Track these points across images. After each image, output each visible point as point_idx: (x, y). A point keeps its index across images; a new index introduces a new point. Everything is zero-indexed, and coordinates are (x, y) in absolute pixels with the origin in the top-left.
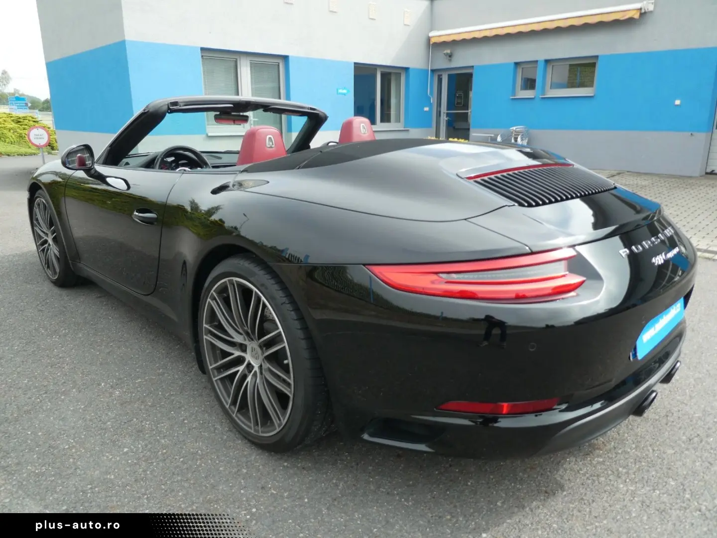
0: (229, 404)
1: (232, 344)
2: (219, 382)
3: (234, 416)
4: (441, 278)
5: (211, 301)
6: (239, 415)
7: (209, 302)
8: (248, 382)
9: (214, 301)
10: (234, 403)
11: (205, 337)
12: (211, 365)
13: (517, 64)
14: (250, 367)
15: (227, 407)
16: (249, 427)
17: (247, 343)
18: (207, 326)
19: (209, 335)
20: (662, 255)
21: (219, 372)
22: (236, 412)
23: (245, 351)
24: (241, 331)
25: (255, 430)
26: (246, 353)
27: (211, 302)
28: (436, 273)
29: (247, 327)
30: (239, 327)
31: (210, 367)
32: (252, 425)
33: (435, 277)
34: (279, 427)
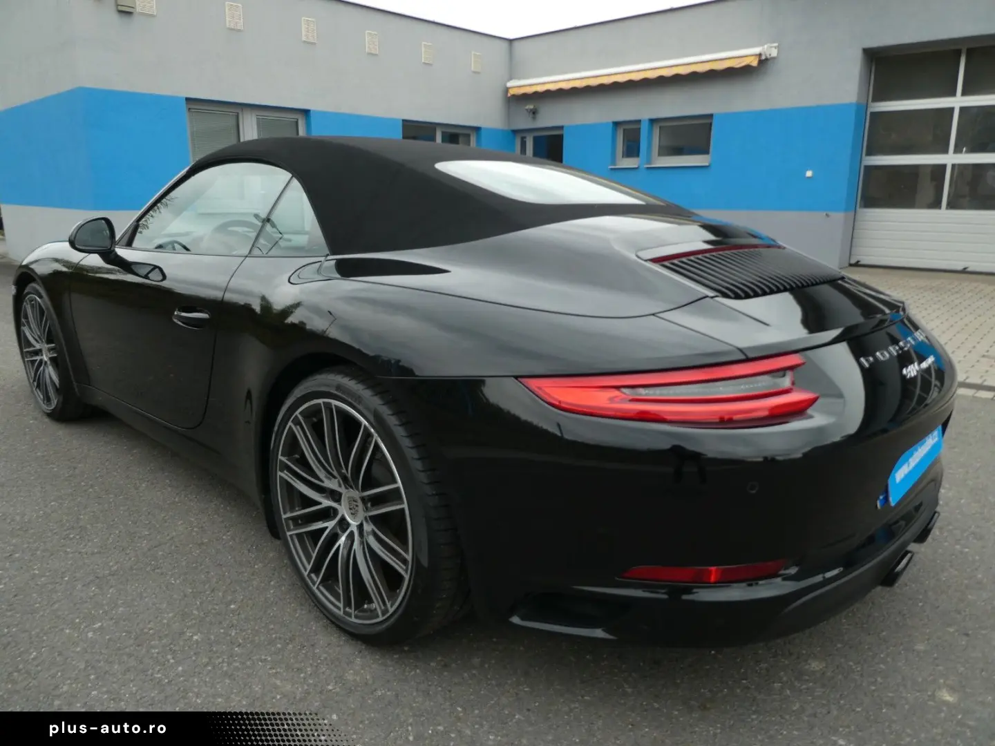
0: (308, 571)
1: (320, 490)
2: (295, 537)
3: (315, 588)
4: (625, 393)
5: (293, 427)
6: (321, 588)
7: (290, 427)
8: (339, 546)
9: (298, 427)
10: (316, 569)
11: (279, 473)
12: (285, 513)
13: (617, 124)
14: (343, 524)
15: (306, 574)
16: (337, 607)
17: (342, 490)
18: (284, 459)
19: (285, 472)
20: (914, 366)
21: (297, 525)
22: (318, 583)
23: (338, 500)
24: (335, 473)
25: (345, 613)
26: (340, 505)
27: (293, 425)
28: (618, 388)
29: (347, 470)
30: (334, 469)
31: (284, 517)
32: (341, 605)
33: (616, 393)
34: (383, 614)
